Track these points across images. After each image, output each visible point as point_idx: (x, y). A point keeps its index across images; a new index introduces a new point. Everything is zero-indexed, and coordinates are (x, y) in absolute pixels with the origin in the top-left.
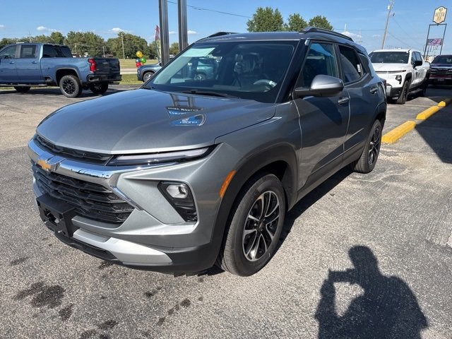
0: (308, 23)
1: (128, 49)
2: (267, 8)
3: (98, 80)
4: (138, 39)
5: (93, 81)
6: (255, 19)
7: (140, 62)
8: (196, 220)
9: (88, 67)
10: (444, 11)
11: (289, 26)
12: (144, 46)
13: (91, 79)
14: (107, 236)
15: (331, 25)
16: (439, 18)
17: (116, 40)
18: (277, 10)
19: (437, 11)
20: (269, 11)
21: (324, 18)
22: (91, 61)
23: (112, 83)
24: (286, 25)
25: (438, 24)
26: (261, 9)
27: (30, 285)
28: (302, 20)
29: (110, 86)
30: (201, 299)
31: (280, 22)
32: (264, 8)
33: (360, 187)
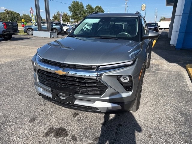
0: (94, 8)
1: (10, 18)
2: (77, 1)
3: (8, 33)
4: (15, 13)
5: (6, 33)
6: (72, 6)
7: (23, 24)
8: (132, 90)
9: (3, 26)
10: (145, 5)
11: (87, 10)
12: (19, 16)
13: (5, 32)
14: (94, 101)
15: (103, 9)
16: (143, 8)
17: (4, 13)
18: (81, 2)
19: (143, 6)
20: (78, 3)
21: (100, 7)
22: (4, 24)
23: (15, 34)
24: (85, 9)
25: (143, 11)
26: (74, 1)
27: (47, 130)
28: (92, 7)
29: (13, 36)
30: (125, 123)
31: (83, 7)
32: (76, 1)
33: (149, 73)
